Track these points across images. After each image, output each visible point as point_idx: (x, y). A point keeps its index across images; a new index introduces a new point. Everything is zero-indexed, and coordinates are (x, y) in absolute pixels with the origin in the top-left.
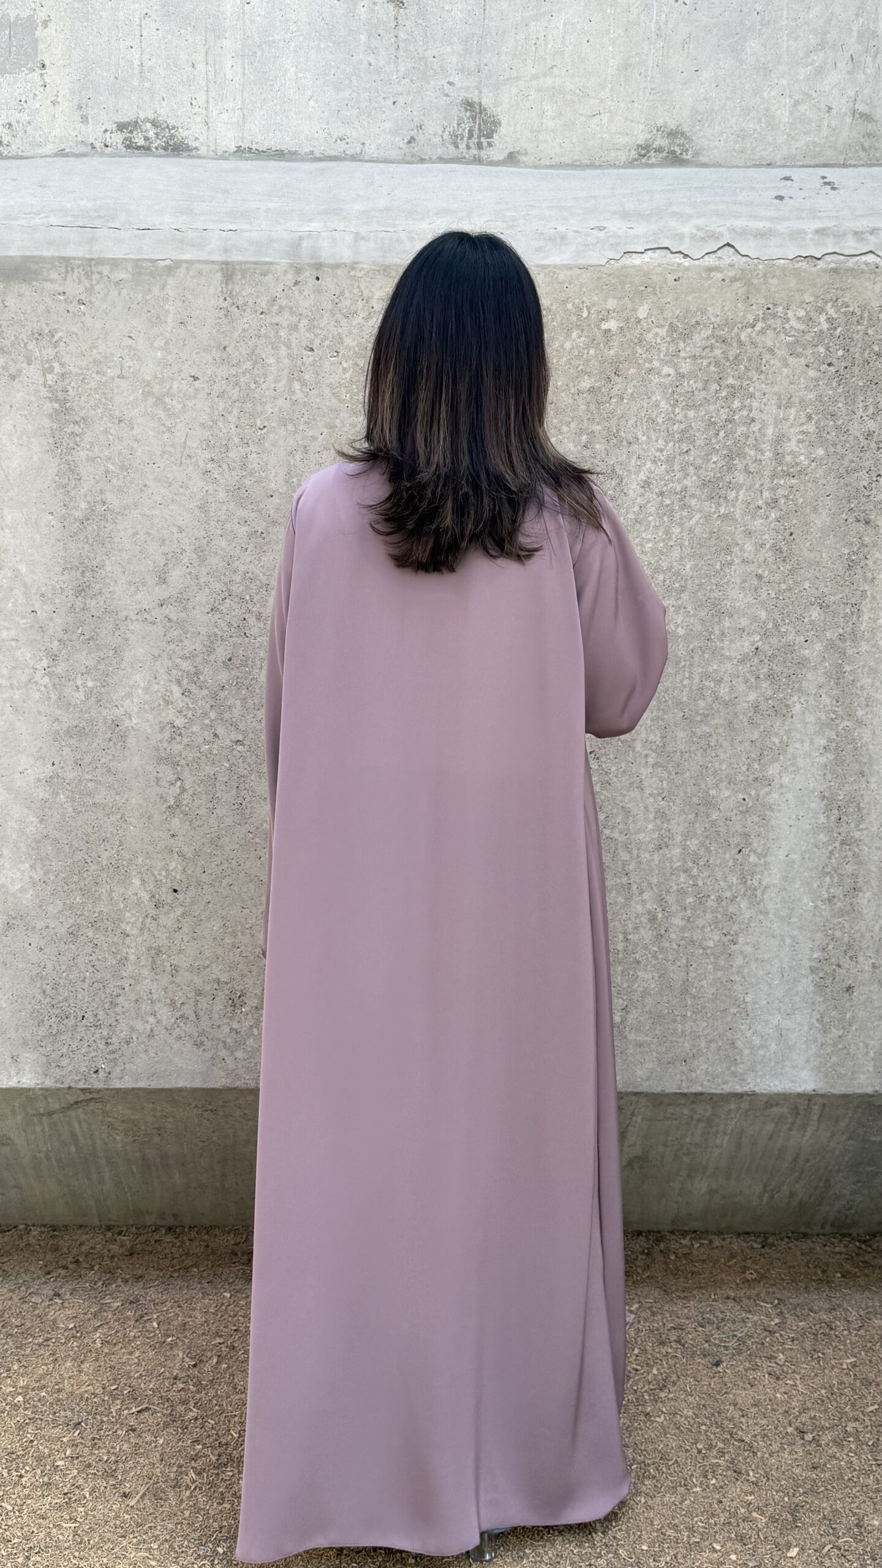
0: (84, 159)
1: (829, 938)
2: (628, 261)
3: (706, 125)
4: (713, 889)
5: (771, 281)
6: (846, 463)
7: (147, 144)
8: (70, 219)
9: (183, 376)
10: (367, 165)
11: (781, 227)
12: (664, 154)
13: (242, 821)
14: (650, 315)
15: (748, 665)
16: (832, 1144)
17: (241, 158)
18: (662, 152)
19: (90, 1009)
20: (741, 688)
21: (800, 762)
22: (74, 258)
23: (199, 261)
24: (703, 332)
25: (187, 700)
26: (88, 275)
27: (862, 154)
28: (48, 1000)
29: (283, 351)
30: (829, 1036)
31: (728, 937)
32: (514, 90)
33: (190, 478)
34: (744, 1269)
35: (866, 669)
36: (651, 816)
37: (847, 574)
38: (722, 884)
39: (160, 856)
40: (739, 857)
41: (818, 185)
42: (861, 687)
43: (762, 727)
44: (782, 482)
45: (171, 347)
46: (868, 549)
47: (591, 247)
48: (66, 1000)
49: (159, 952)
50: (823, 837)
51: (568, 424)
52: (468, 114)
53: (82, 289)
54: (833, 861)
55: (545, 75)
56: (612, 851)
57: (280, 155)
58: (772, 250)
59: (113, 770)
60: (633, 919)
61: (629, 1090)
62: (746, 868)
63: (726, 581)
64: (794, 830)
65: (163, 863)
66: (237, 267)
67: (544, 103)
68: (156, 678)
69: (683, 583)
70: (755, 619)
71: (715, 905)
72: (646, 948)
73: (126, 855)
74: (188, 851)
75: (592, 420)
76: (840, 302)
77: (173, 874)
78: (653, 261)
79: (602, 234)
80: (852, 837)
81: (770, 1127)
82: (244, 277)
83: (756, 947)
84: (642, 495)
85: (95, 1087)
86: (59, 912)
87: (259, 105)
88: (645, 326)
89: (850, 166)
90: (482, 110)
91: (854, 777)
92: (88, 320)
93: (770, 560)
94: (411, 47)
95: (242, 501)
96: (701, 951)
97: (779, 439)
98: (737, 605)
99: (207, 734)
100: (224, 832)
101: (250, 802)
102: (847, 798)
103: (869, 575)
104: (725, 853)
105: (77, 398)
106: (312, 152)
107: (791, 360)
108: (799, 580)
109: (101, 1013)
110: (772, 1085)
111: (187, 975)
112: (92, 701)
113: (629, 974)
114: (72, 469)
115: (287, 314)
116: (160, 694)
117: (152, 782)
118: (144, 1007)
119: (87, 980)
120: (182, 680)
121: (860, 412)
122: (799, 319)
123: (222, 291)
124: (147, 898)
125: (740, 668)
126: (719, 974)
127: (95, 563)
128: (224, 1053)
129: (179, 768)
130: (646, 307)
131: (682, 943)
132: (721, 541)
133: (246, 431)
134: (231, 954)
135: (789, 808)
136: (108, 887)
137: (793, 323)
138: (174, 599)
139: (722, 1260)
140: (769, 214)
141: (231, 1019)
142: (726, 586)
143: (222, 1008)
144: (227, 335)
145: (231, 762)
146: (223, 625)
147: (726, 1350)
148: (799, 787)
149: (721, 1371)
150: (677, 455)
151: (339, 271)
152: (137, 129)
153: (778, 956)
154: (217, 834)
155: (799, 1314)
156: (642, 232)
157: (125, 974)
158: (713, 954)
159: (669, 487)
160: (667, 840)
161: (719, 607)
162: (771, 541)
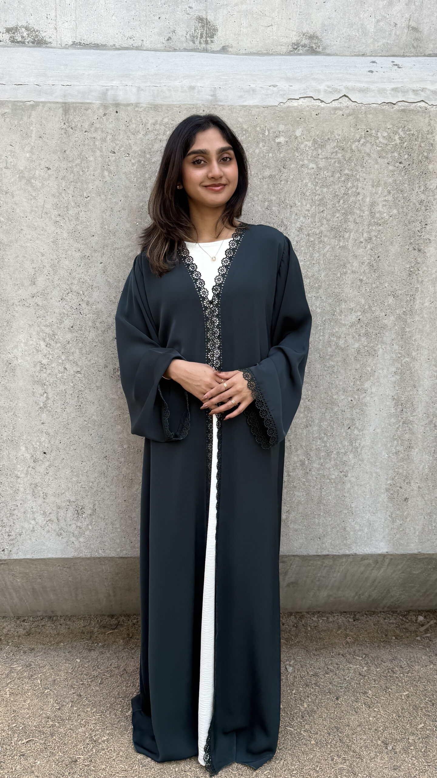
1: (396, 473)
2: (290, 104)
3: (330, 33)
4: (335, 448)
5: (368, 116)
6: (409, 217)
7: (23, 40)
9: (41, 168)
10: (145, 52)
11: (373, 87)
12: (307, 48)
13: (81, 415)
14: (302, 134)
15: (355, 329)
16: (393, 575)
17: (75, 48)
18: (306, 47)
20: (350, 341)
21: (382, 380)
23: (50, 102)
24: (332, 144)
25: (49, 349)
27: (413, 50)
29: (98, 153)
30: (395, 524)
31: (343, 473)
32: (225, 12)
33: (47, 226)
34: (347, 636)
35: (418, 330)
37: (408, 279)
38: (340, 445)
39: (36, 434)
40: (349, 431)
41: (391, 66)
42: (415, 340)
43: (362, 362)
44: (374, 228)
45: (34, 151)
46: (419, 265)
47: (269, 96)
49: (36, 486)
50: (393, 420)
51: (257, 196)
52: (200, 24)
54: (399, 432)
57: (97, 46)
58: (369, 99)
59: (9, 388)
60: (292, 464)
61: (290, 554)
62: (352, 437)
63: (343, 283)
64: (378, 416)
65: (38, 438)
66: (71, 105)
67: (242, 19)
68: (31, 337)
69: (320, 284)
70: (358, 303)
71: (336, 457)
72: (299, 480)
73: (17, 434)
74: (51, 431)
75: (270, 194)
76: (406, 128)
77: (44, 444)
78: (304, 104)
79: (275, 89)
80: (409, 420)
81: (362, 569)
82: (75, 111)
83: (357, 479)
84: (298, 236)
85: (3, 558)
87: (85, 18)
88: (300, 141)
89: (407, 56)
90: (208, 23)
91: (410, 388)
93: (367, 271)
95: (77, 238)
96: (328, 481)
97: (373, 204)
98: (349, 296)
99: (61, 368)
100: (71, 421)
101: (85, 405)
102: (406, 399)
103: (420, 279)
104: (341, 429)
106: (114, 45)
107: (379, 160)
108: (382, 282)
109: (5, 519)
110: (365, 550)
111: (52, 499)
115: (100, 132)
116: (33, 346)
117: (30, 394)
118: (28, 516)
120: (46, 338)
121: (417, 190)
122: (384, 137)
123: (63, 119)
124: (29, 457)
125: (350, 330)
126: (338, 492)
128: (73, 539)
129: (45, 387)
130: (300, 129)
131: (318, 477)
132: (341, 261)
133: (78, 199)
134: (76, 486)
135: (375, 405)
136: (7, 452)
137: (381, 139)
138: (40, 294)
139: (334, 630)
140: (366, 80)
141: (77, 521)
142: (343, 286)
143: (72, 515)
144: (66, 144)
145: (74, 383)
146: (68, 308)
147: (341, 689)
148: (381, 394)
149: (340, 703)
150: (317, 213)
151: (129, 108)
152: (17, 32)
153: (369, 483)
154: (67, 422)
155: (376, 663)
156: (297, 89)
157: (18, 498)
158: (334, 482)
159: (313, 231)
160: (310, 422)
161: (339, 297)
162: (368, 261)
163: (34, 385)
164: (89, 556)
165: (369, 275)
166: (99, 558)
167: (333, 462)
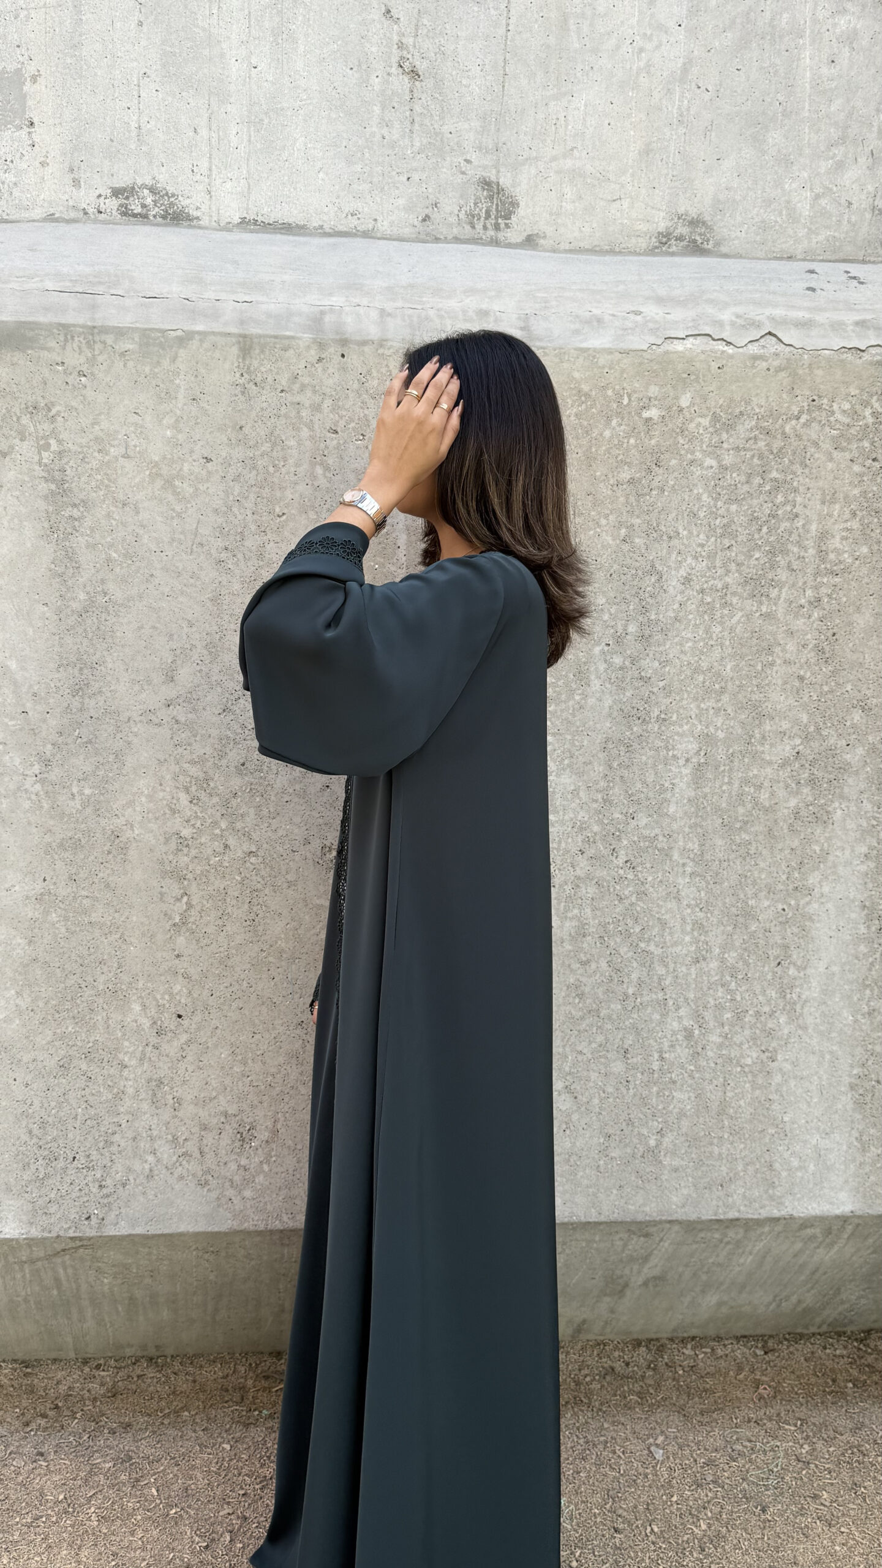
0: (77, 225)
1: (869, 1053)
2: (670, 346)
3: (728, 215)
4: (752, 1004)
5: (816, 372)
7: (144, 211)
8: (68, 284)
9: (194, 457)
10: (381, 242)
11: (820, 318)
12: (685, 243)
13: (255, 939)
14: (693, 404)
15: (789, 770)
16: (854, 1258)
17: (246, 231)
18: (683, 240)
19: (82, 1149)
20: (781, 793)
21: (841, 870)
22: (74, 326)
23: (213, 333)
24: (747, 422)
25: (195, 808)
26: (90, 345)
27: (880, 251)
28: (35, 1140)
29: (305, 433)
30: (868, 1154)
31: (766, 1054)
32: (533, 171)
33: (201, 568)
34: (757, 1384)
36: (689, 928)
38: (760, 998)
39: (163, 978)
40: (779, 969)
41: (844, 279)
43: (802, 834)
44: (825, 580)
45: (181, 425)
47: (630, 331)
48: (55, 1140)
49: (160, 1083)
50: (863, 948)
51: (606, 517)
52: (485, 193)
53: (82, 360)
54: (873, 973)
55: (565, 156)
56: (647, 965)
57: (287, 228)
58: (815, 341)
59: (113, 885)
60: (669, 1036)
61: (663, 1218)
62: (785, 981)
63: (767, 682)
64: (834, 940)
65: (167, 986)
66: (256, 340)
67: (564, 185)
68: (161, 785)
69: (723, 684)
70: (796, 722)
71: (753, 1020)
72: (682, 1068)
73: (126, 978)
74: (194, 972)
75: (631, 513)
77: (178, 998)
78: (695, 347)
79: (639, 318)
81: (799, 1245)
82: (262, 351)
83: (795, 1064)
84: (682, 592)
85: (87, 1235)
86: (49, 1043)
87: (266, 175)
88: (688, 415)
89: (870, 262)
90: (500, 190)
92: (89, 393)
93: (812, 661)
94: (427, 122)
96: (739, 1069)
97: (824, 536)
98: (778, 707)
99: (218, 846)
100: (234, 952)
101: (264, 918)
104: (764, 966)
105: (76, 479)
106: (321, 227)
107: (835, 454)
108: (841, 682)
109: (95, 1152)
110: (810, 1208)
111: (191, 1109)
112: (89, 810)
113: (664, 1094)
114: (70, 556)
115: (309, 393)
116: (165, 802)
117: (155, 898)
118: (142, 1145)
119: (79, 1117)
120: (191, 787)
122: (844, 411)
123: (238, 366)
124: (148, 1025)
125: (781, 773)
126: (758, 1092)
127: (95, 659)
128: (230, 1193)
129: (186, 883)
130: (688, 395)
131: (719, 1061)
132: (763, 641)
133: (264, 519)
134: (240, 1083)
135: (829, 918)
136: (104, 1014)
137: (839, 416)
138: (182, 699)
139: (731, 1373)
140: (805, 304)
141: (239, 1154)
142: (767, 688)
143: (230, 1143)
144: (243, 414)
145: (243, 875)
146: (236, 727)
147: (767, 1490)
148: (839, 897)
149: (770, 1518)
150: (719, 551)
151: (366, 349)
152: (133, 196)
153: (817, 1073)
154: (226, 953)
155: (825, 1436)
156: (680, 318)
157: (122, 1110)
158: (751, 1072)
159: (710, 583)
160: (704, 953)
161: (760, 709)
162: (814, 642)
163: (163, 878)
164: (262, 1227)
165: (817, 668)
166: (281, 1231)
167: (747, 1032)
